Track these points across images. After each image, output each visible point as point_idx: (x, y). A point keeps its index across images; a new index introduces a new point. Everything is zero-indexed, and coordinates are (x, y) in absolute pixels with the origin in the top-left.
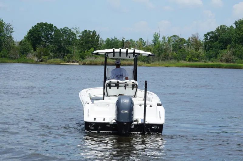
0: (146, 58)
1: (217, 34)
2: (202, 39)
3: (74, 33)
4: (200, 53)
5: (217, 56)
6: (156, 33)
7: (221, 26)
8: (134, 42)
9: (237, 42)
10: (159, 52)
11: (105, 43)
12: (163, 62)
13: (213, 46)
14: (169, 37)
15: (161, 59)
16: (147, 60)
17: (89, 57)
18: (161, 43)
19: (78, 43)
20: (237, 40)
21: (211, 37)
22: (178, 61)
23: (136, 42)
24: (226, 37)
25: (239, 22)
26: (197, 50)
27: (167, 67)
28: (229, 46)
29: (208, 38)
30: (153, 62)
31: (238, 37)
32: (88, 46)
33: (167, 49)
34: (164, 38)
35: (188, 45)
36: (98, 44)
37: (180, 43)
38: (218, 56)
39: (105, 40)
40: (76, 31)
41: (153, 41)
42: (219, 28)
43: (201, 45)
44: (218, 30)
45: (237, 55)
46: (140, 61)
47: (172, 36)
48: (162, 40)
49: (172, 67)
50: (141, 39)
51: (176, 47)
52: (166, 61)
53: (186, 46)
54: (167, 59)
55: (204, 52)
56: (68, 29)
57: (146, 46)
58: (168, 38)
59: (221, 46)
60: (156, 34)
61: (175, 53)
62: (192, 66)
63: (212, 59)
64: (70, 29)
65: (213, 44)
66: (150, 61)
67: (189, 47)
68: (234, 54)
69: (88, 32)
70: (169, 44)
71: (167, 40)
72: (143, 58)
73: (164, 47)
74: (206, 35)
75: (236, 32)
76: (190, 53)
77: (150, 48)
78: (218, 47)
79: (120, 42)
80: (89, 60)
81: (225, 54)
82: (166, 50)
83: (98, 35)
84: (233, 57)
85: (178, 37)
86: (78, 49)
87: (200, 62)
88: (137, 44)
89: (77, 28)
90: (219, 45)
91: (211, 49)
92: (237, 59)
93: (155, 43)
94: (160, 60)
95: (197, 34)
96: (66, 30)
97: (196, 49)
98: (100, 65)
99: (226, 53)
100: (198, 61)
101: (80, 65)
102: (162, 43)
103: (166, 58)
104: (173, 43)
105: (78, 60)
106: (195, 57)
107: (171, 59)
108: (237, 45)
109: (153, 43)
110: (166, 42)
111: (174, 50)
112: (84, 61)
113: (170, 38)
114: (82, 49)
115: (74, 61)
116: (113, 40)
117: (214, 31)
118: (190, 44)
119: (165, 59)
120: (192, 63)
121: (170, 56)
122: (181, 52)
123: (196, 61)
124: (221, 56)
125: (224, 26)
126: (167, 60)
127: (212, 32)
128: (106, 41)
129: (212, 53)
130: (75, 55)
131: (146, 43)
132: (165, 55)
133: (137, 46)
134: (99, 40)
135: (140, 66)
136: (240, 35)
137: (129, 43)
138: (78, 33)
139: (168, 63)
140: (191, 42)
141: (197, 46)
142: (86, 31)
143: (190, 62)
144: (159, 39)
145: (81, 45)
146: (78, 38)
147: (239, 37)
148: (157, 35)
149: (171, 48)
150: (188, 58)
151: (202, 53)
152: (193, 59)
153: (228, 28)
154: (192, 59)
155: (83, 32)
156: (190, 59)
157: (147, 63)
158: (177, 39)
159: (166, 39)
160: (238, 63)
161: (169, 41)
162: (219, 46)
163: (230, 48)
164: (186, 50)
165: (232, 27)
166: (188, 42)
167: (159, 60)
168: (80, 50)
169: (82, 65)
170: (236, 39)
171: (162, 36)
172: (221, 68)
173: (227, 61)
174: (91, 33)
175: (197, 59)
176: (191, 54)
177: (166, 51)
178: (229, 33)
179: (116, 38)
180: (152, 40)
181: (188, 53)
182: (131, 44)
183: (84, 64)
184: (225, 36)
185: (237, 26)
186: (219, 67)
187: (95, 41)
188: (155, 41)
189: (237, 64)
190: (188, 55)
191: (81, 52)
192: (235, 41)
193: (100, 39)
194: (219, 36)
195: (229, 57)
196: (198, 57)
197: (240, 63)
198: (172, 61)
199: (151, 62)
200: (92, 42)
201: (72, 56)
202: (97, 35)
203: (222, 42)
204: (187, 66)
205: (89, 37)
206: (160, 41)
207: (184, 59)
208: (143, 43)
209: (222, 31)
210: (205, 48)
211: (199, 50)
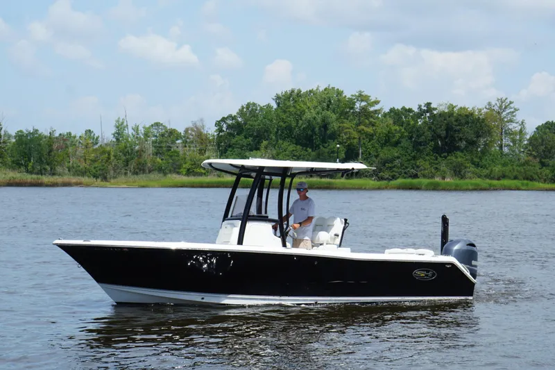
0: (100, 169)
1: (240, 119)
2: (211, 130)
4: (209, 157)
6: (119, 118)
7: (248, 105)
8: (75, 137)
9: (281, 135)
10: (127, 157)
11: (14, 140)
12: (136, 177)
13: (233, 144)
14: (147, 126)
15: (130, 171)
16: (103, 174)
18: (130, 140)
20: (279, 133)
21: (229, 127)
22: (165, 174)
24: (259, 125)
25: (283, 96)
27: (143, 187)
28: (265, 143)
29: (224, 129)
30: (115, 178)
31: (281, 126)
33: (143, 151)
34: (136, 129)
35: (185, 142)
37: (170, 139)
39: (14, 134)
41: (114, 135)
42: (243, 108)
43: (210, 142)
44: (241, 112)
46: (89, 177)
47: (152, 125)
48: (132, 135)
49: (153, 187)
50: (90, 131)
51: (161, 147)
52: (141, 175)
53: (181, 145)
54: (144, 171)
55: (217, 156)
57: (99, 145)
58: (144, 128)
59: (250, 144)
60: (121, 120)
61: (159, 160)
62: (193, 186)
65: (233, 141)
66: (108, 176)
67: (186, 146)
70: (146, 141)
71: (143, 132)
72: (94, 171)
73: (137, 148)
74: (219, 122)
75: (278, 116)
76: (188, 158)
77: (108, 149)
78: (243, 146)
79: (45, 137)
82: (140, 153)
85: (164, 126)
87: (209, 177)
88: (80, 142)
90: (245, 142)
91: (230, 149)
93: (118, 139)
94: (129, 174)
95: (202, 120)
97: (200, 150)
98: (4, 186)
100: (205, 174)
102: (132, 140)
103: (140, 170)
104: (153, 138)
106: (198, 166)
107: (150, 172)
108: (280, 142)
109: (114, 140)
110: (140, 137)
111: (157, 154)
113: (149, 128)
116: (30, 133)
117: (235, 114)
118: (188, 140)
119: (138, 170)
120: (192, 179)
121: (149, 165)
122: (171, 156)
123: (201, 174)
125: (254, 104)
126: (143, 173)
127: (230, 117)
128: (15, 137)
131: (100, 139)
132: (140, 164)
133: (80, 145)
135: (87, 185)
136: (285, 122)
137: (64, 140)
139: (145, 179)
140: (191, 137)
141: (202, 143)
143: (188, 176)
144: (127, 132)
147: (284, 125)
148: (123, 123)
149: (151, 150)
150: (185, 168)
151: (212, 158)
152: (195, 170)
153: (261, 109)
154: (193, 171)
156: (188, 170)
157: (102, 181)
158: (163, 131)
159: (139, 132)
161: (146, 135)
162: (245, 144)
163: (266, 148)
164: (181, 153)
165: (269, 106)
166: (184, 137)
167: (126, 174)
170: (278, 130)
171: (131, 125)
175: (203, 171)
176: (191, 160)
177: (141, 156)
178: (264, 118)
179: (37, 130)
180: (113, 132)
181: (185, 159)
182: (68, 143)
184: (256, 123)
185: (278, 104)
188: (119, 134)
190: (185, 163)
192: (277, 132)
193: (2, 133)
194: (245, 124)
198: (153, 176)
199: (110, 178)
203: (251, 136)
204: (183, 186)
206: (128, 136)
207: (177, 170)
208: (94, 138)
209: (250, 114)
210: (219, 148)
211: (207, 152)
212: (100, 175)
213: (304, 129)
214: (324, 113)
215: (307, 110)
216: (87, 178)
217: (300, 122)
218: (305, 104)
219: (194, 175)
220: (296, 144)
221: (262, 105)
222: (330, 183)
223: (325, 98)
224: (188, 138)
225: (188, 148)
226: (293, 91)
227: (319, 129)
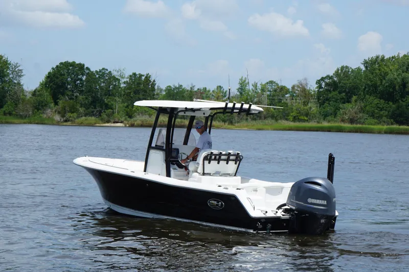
0: (227, 116)
1: (335, 79)
2: (313, 87)
3: (117, 77)
4: (311, 108)
5: (336, 113)
6: (242, 77)
7: (343, 68)
8: (209, 91)
9: (368, 91)
11: (164, 93)
12: (254, 122)
13: (330, 98)
14: (264, 83)
15: (250, 117)
16: (230, 119)
17: (139, 115)
18: (250, 94)
19: (123, 93)
20: (367, 89)
21: (327, 84)
22: (277, 120)
23: (211, 92)
24: (350, 84)
25: (371, 61)
26: (305, 104)
27: (259, 129)
28: (354, 98)
29: (323, 86)
30: (238, 122)
31: (368, 85)
32: (139, 98)
33: (260, 102)
34: (255, 86)
35: (292, 96)
36: (154, 95)
37: (280, 93)
38: (338, 113)
39: (164, 88)
40: (119, 74)
41: (238, 90)
42: (338, 70)
43: (312, 96)
44: (337, 74)
45: (368, 112)
46: (219, 121)
47: (267, 83)
48: (252, 90)
49: (268, 130)
50: (220, 86)
51: (274, 99)
52: (258, 121)
53: (289, 98)
54: (260, 118)
55: (317, 107)
56: (107, 72)
57: (227, 97)
58: (261, 85)
59: (343, 98)
60: (244, 79)
61: (272, 109)
62: (298, 129)
63: (329, 118)
64: (110, 72)
65: (330, 95)
66: (234, 121)
67: (293, 99)
68: (362, 110)
69: (138, 76)
71: (260, 88)
72: (223, 117)
73: (256, 100)
74: (319, 81)
75: (366, 76)
76: (294, 108)
78: (338, 99)
79: (187, 91)
80: (140, 118)
81: (350, 111)
83: (154, 81)
84: (361, 115)
85: (277, 84)
86: (123, 102)
87: (310, 123)
88: (213, 95)
89: (122, 70)
90: (339, 96)
91: (327, 102)
92: (366, 119)
93: (241, 93)
94: (249, 120)
95: (306, 79)
96: (104, 73)
97: (304, 102)
99: (351, 109)
100: (307, 120)
101: (126, 126)
102: (252, 94)
103: (258, 117)
104: (268, 93)
105: (123, 119)
106: (302, 115)
107: (265, 118)
108: (367, 96)
109: (238, 93)
110: (258, 92)
111: (271, 105)
112: (131, 121)
113: (265, 85)
114: (129, 102)
115: (117, 120)
116: (176, 88)
117: (332, 75)
119: (256, 117)
120: (297, 124)
121: (264, 113)
123: (304, 121)
124: (343, 114)
125: (347, 67)
126: (260, 120)
127: (328, 77)
128: (165, 91)
129: (329, 109)
130: (118, 111)
131: (228, 93)
133: (213, 97)
134: (154, 88)
135: (218, 128)
136: (372, 81)
137: (202, 93)
138: (123, 78)
139: (261, 124)
140: (297, 92)
141: (305, 97)
142: (135, 74)
143: (294, 122)
144: (248, 88)
145: (127, 95)
146: (122, 85)
147: (370, 84)
148: (245, 81)
149: (266, 101)
150: (292, 116)
151: (313, 108)
152: (300, 117)
153: (353, 71)
154: (298, 118)
155: (130, 76)
156: (295, 117)
157: (229, 124)
158: (276, 87)
159: (258, 88)
160: (368, 124)
161: (263, 90)
162: (339, 98)
163: (356, 101)
164: (289, 104)
165: (359, 69)
166: (292, 92)
167: (247, 119)
168: (126, 104)
169: (129, 126)
170: (365, 88)
172: (342, 132)
173: (352, 121)
174: (143, 78)
175: (306, 118)
178: (355, 78)
179: (182, 86)
180: (237, 88)
181: (292, 109)
182: (204, 95)
183: (132, 126)
184: (348, 82)
185: (366, 67)
186: (340, 130)
187: (149, 91)
188: (242, 89)
189: (367, 126)
190: (292, 112)
191: (127, 107)
192: (364, 89)
193: (156, 87)
194: (340, 82)
195: (354, 115)
196: (307, 115)
197: (372, 124)
198: (267, 121)
199: (235, 123)
200: (145, 91)
201: (113, 113)
202: (152, 81)
203: (344, 92)
204: (290, 129)
205: (139, 84)
206: (249, 91)
207: (286, 117)
208: (223, 93)
209: (344, 75)
210: (318, 101)
211: (309, 104)
212: (227, 120)
213: (386, 86)
214: (404, 74)
215: (390, 72)
216: (217, 122)
217: (384, 81)
218: (388, 67)
219: (299, 122)
220: (380, 99)
221: (353, 68)
222: (406, 129)
223: (404, 63)
224: (295, 93)
225: (294, 101)
226: (378, 57)
227: (399, 87)
